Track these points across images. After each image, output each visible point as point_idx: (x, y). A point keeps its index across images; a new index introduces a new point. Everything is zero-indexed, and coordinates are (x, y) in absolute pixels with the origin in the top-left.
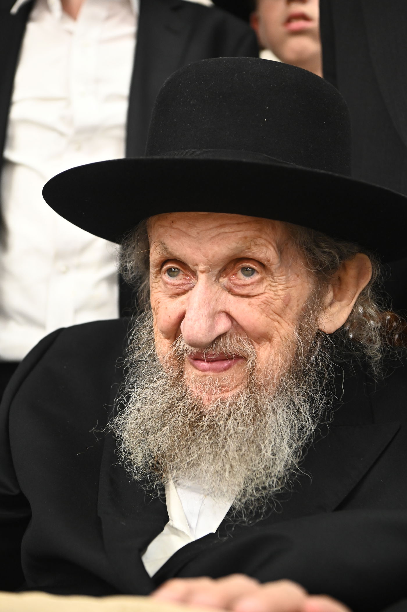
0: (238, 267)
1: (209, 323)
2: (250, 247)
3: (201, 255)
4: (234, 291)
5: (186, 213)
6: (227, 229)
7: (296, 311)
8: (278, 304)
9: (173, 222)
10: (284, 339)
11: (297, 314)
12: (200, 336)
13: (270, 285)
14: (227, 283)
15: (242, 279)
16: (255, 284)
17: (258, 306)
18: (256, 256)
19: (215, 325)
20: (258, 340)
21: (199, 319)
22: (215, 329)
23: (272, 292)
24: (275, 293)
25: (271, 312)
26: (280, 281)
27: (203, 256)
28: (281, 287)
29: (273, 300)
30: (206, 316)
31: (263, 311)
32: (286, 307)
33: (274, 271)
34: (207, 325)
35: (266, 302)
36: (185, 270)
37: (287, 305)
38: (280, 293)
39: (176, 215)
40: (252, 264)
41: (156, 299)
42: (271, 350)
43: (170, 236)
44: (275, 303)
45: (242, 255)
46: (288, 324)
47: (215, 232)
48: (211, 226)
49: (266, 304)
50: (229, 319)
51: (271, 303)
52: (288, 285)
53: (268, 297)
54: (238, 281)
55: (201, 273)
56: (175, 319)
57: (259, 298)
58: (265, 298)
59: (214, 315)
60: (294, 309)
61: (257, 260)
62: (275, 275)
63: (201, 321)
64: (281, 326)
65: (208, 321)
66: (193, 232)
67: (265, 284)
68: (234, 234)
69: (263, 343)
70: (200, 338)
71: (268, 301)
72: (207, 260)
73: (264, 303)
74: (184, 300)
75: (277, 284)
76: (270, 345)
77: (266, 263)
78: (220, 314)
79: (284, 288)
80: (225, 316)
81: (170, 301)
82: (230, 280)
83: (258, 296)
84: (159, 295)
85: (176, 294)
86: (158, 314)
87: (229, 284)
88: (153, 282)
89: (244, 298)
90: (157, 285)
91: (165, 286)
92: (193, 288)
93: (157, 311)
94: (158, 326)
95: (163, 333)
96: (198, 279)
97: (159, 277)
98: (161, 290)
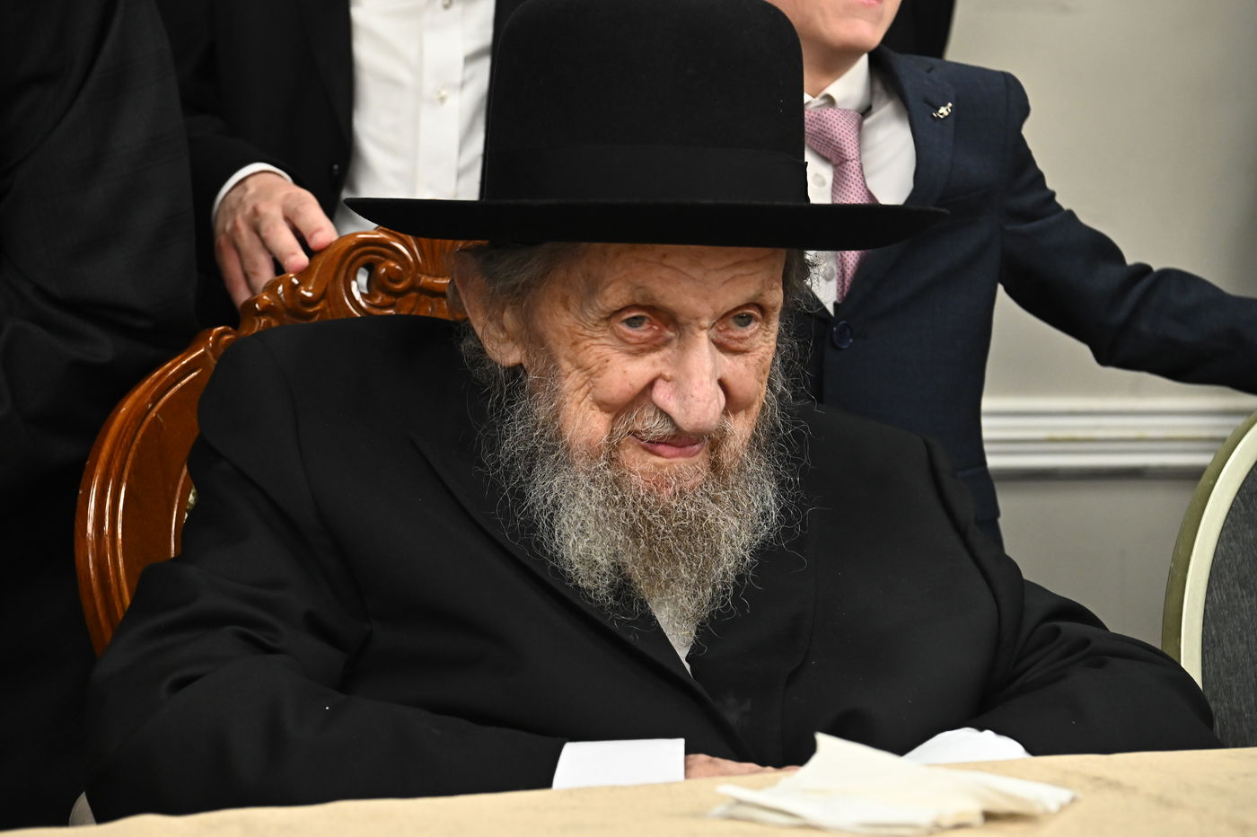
4: (726, 347)
9: (664, 256)
13: (765, 335)
14: (716, 336)
15: (734, 328)
16: (752, 335)
20: (738, 411)
23: (766, 345)
35: (762, 359)
39: (671, 246)
41: (600, 355)
43: (660, 277)
47: (728, 275)
51: (766, 360)
53: (764, 352)
55: (700, 330)
56: (640, 388)
57: (754, 355)
66: (698, 272)
67: (760, 335)
74: (657, 361)
77: (768, 308)
80: (718, 385)
81: (628, 360)
82: (719, 331)
83: (753, 351)
84: (607, 350)
85: (640, 350)
86: (599, 377)
87: (720, 337)
88: (584, 328)
89: (738, 357)
90: (596, 335)
91: (621, 339)
92: (667, 342)
93: (600, 373)
94: (588, 392)
95: (603, 405)
96: (693, 337)
97: (604, 324)
98: (610, 343)
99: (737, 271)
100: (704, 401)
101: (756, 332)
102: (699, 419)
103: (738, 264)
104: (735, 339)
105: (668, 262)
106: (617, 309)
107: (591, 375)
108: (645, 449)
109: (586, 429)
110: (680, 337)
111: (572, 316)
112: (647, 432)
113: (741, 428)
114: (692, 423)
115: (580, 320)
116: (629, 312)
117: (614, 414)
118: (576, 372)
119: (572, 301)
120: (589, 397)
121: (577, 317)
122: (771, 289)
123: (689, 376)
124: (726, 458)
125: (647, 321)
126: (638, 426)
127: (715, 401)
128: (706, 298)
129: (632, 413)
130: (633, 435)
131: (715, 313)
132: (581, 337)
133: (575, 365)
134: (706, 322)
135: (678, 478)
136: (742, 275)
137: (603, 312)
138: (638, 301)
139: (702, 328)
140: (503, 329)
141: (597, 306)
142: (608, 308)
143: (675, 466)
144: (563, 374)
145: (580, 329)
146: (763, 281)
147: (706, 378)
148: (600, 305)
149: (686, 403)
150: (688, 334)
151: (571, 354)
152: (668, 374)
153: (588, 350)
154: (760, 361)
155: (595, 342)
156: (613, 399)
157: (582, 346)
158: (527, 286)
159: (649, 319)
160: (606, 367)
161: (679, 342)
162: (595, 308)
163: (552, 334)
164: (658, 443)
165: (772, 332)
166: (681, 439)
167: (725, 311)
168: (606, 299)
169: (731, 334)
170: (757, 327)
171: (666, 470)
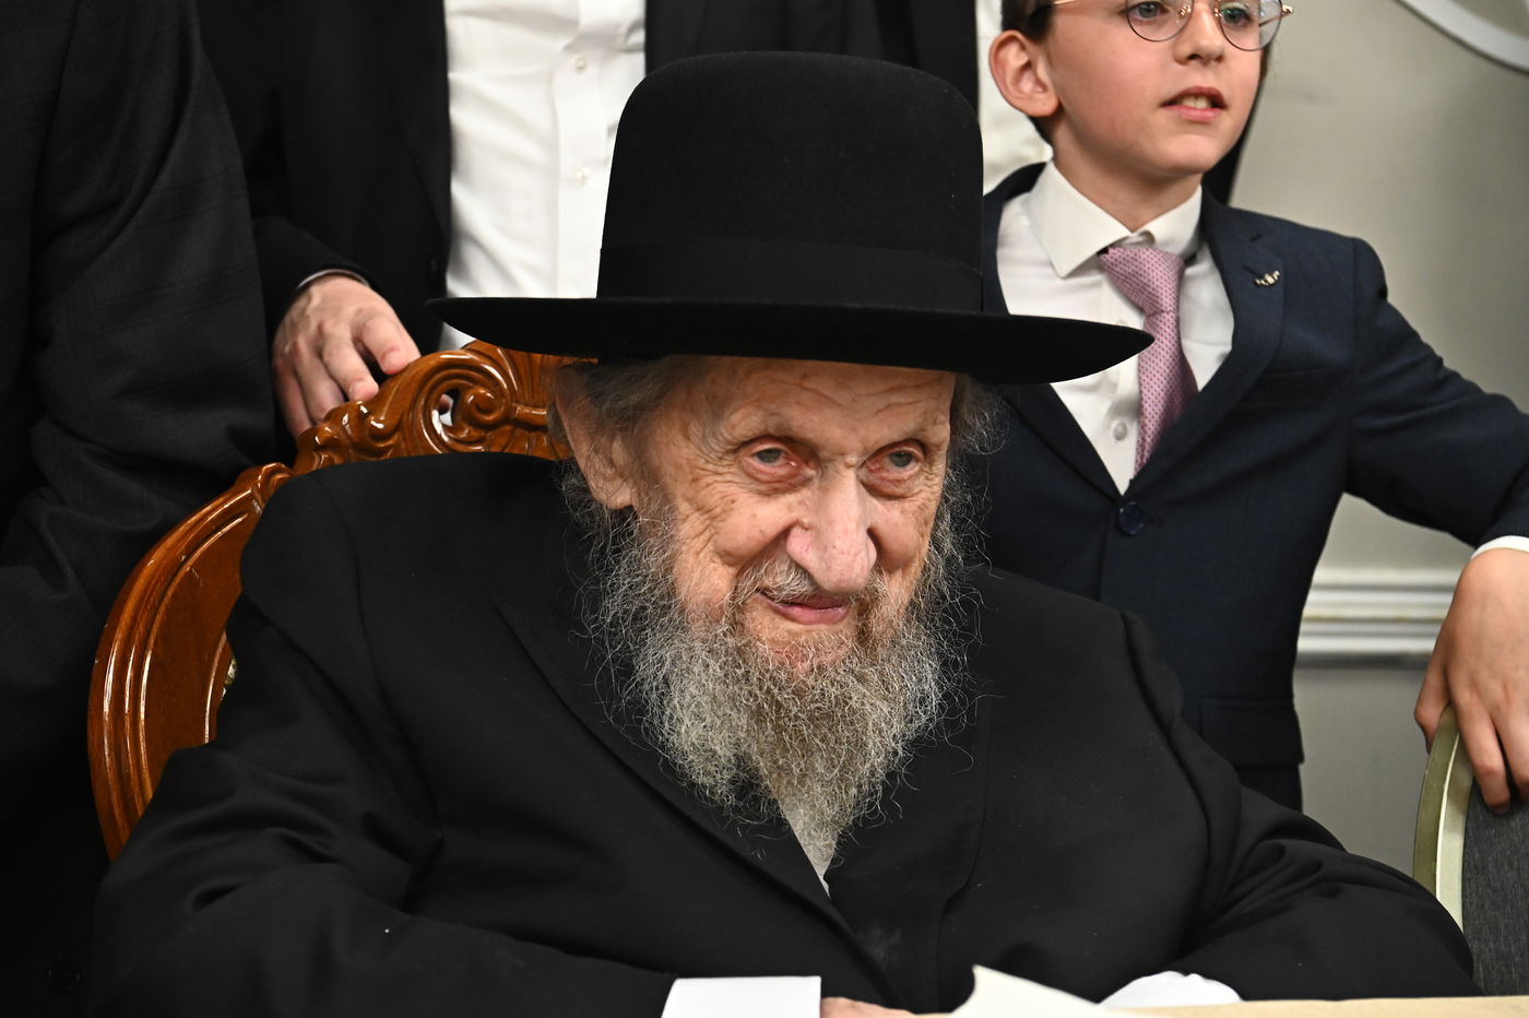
0: (890, 452)
3: (857, 440)
4: (879, 490)
13: (927, 478)
14: (867, 476)
15: (890, 469)
16: (913, 479)
23: (927, 489)
27: (860, 441)
28: (937, 480)
29: (929, 502)
44: (930, 506)
47: (881, 402)
49: (922, 510)
51: (927, 508)
53: (923, 498)
54: (888, 474)
55: (843, 467)
57: (913, 501)
58: (921, 500)
62: (935, 463)
67: (922, 478)
68: (912, 407)
74: (796, 505)
75: (934, 475)
77: (931, 445)
81: (759, 502)
82: (871, 471)
83: (912, 496)
84: (733, 489)
85: (774, 489)
86: (722, 521)
87: (871, 478)
88: (707, 462)
89: (893, 502)
90: (721, 470)
91: (749, 475)
92: (806, 482)
93: (724, 516)
94: (709, 540)
95: (726, 556)
96: (838, 476)
97: (730, 458)
98: (737, 480)
99: (895, 398)
100: (849, 553)
101: (917, 475)
102: (842, 575)
103: (893, 390)
104: (889, 481)
105: (810, 384)
106: (746, 439)
107: (713, 518)
108: (777, 611)
109: (704, 586)
110: (822, 476)
111: (692, 447)
112: (780, 589)
113: (897, 591)
114: (835, 580)
115: (702, 452)
116: (761, 443)
117: (739, 567)
118: (696, 514)
119: (694, 429)
120: (710, 547)
121: (699, 448)
122: (935, 423)
123: (831, 522)
124: (877, 627)
125: (783, 455)
126: (768, 582)
127: (863, 553)
128: (854, 429)
129: (761, 565)
130: (763, 593)
131: (865, 448)
132: (703, 472)
133: (695, 505)
134: (853, 459)
135: (817, 649)
136: (900, 405)
137: (729, 443)
138: (771, 431)
139: (849, 466)
140: (611, 463)
141: (722, 434)
142: (734, 437)
143: (814, 634)
144: (680, 517)
145: (701, 462)
146: (925, 413)
147: (852, 526)
148: (726, 434)
149: (827, 555)
150: (831, 472)
151: (690, 493)
152: (806, 521)
153: (711, 488)
154: (919, 507)
155: (719, 478)
156: (738, 548)
157: (703, 483)
158: (640, 408)
159: (786, 453)
160: (731, 509)
161: (821, 481)
162: (720, 438)
163: (668, 469)
164: (793, 604)
165: (936, 475)
166: (820, 599)
167: (877, 447)
168: (733, 427)
169: (885, 474)
170: (917, 468)
171: (803, 639)
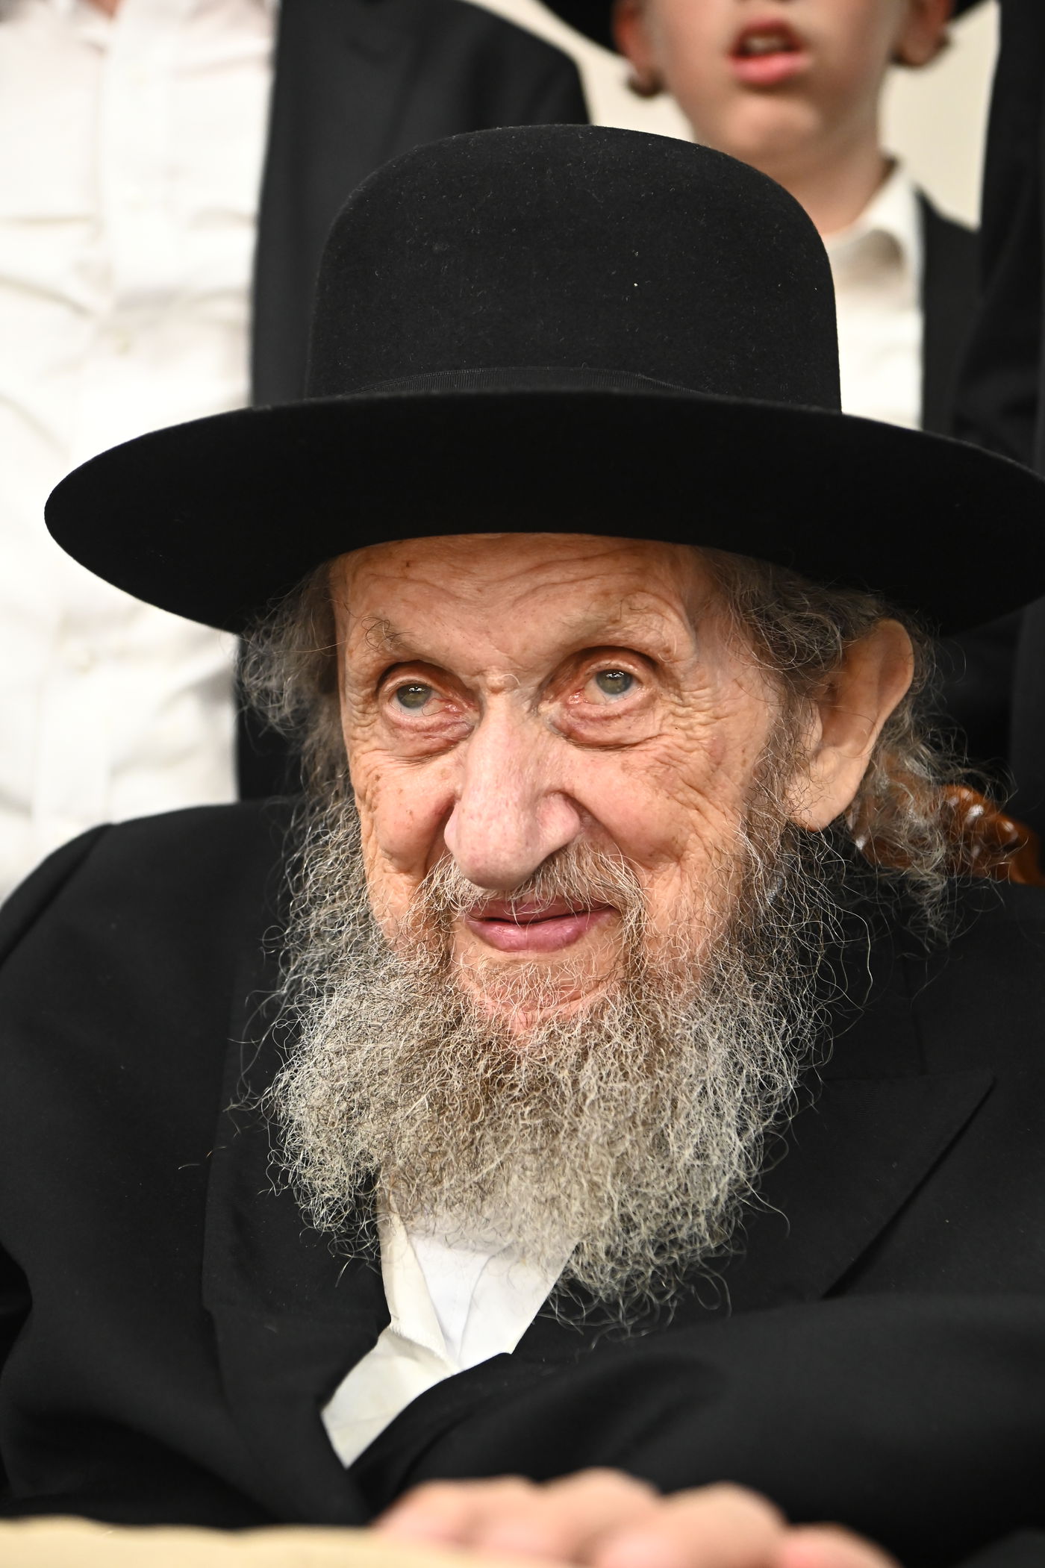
0: (588, 671)
1: (524, 823)
2: (618, 618)
3: (493, 647)
4: (582, 735)
5: (443, 540)
6: (555, 576)
7: (741, 778)
8: (698, 760)
9: (408, 565)
10: (714, 853)
11: (742, 785)
12: (505, 856)
13: (673, 714)
14: (561, 715)
15: (598, 701)
16: (635, 713)
17: (647, 772)
18: (633, 640)
19: (540, 826)
20: (647, 860)
21: (499, 814)
22: (541, 836)
23: (679, 732)
24: (687, 735)
25: (680, 784)
26: (698, 701)
27: (498, 649)
28: (701, 717)
29: (684, 753)
30: (516, 804)
31: (660, 783)
32: (717, 769)
33: (682, 676)
34: (521, 828)
35: (667, 759)
36: (444, 688)
37: (719, 764)
38: (701, 732)
39: (415, 545)
40: (624, 660)
41: (368, 769)
42: (682, 883)
43: (404, 600)
44: (689, 760)
45: (600, 640)
46: (724, 813)
47: (522, 587)
48: (512, 569)
49: (666, 764)
50: (573, 810)
51: (681, 762)
52: (719, 712)
53: (671, 745)
54: (591, 708)
55: (492, 694)
56: (426, 818)
57: (646, 750)
58: (663, 750)
59: (535, 800)
60: (736, 772)
61: (636, 649)
62: (685, 685)
63: (506, 819)
64: (706, 818)
65: (522, 817)
66: (465, 587)
67: (660, 712)
68: (574, 587)
69: (662, 866)
70: (505, 862)
71: (670, 756)
72: (509, 657)
73: (662, 763)
74: (448, 768)
75: (690, 709)
76: (678, 870)
77: (660, 656)
78: (548, 797)
79: (710, 720)
80: (562, 802)
81: (408, 772)
83: (645, 743)
84: (378, 759)
85: (425, 753)
86: (375, 808)
87: (567, 716)
88: (355, 724)
90: (367, 732)
92: (469, 733)
93: (374, 800)
95: (396, 860)
97: (369, 708)
98: (383, 743)
107: (370, 806)
110: (479, 718)
116: (394, 677)
117: (416, 872)
118: (363, 807)
120: (380, 849)
132: (354, 742)
134: (498, 679)
137: (360, 686)
145: (352, 727)
153: (358, 764)
155: (366, 746)
159: (436, 690)
170: (642, 698)
